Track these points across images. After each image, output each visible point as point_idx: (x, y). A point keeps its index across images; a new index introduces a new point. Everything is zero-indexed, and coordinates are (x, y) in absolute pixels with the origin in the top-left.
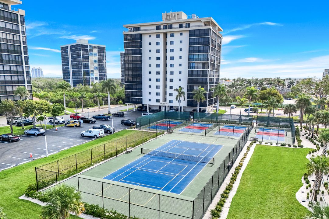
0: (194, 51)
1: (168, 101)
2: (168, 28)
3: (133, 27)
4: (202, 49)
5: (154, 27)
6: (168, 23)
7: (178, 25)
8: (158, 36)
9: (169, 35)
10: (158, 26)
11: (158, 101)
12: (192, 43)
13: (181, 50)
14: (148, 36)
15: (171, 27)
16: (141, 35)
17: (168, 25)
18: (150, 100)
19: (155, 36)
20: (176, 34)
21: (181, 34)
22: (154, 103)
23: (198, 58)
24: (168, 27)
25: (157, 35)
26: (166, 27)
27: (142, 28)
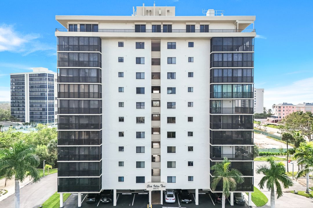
0: (222, 79)
1: (164, 179)
2: (162, 31)
3: (78, 24)
4: (240, 74)
5: (132, 27)
6: (162, 21)
7: (184, 27)
8: (140, 46)
9: (164, 45)
10: (139, 25)
11: (140, 180)
12: (218, 62)
13: (190, 75)
14: (116, 43)
15: (168, 29)
16: (100, 39)
17: (162, 26)
18: (121, 179)
19: (133, 44)
20: (179, 44)
21: (191, 45)
22: (130, 185)
23: (232, 92)
24: (162, 28)
25: (136, 43)
26: (156, 29)
27: (101, 27)
